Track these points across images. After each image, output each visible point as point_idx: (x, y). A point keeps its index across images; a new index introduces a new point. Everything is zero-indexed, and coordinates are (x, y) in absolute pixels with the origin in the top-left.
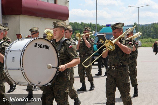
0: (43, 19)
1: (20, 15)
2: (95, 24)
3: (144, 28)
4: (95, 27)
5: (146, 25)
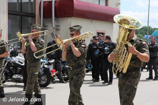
0: (94, 21)
1: (72, 17)
2: (146, 27)
4: (147, 29)
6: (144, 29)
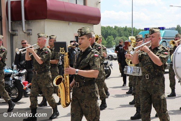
0: (71, 24)
1: (45, 19)
4: (131, 31)
6: (128, 31)
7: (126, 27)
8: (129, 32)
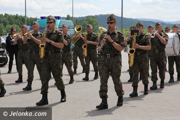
2: (21, 16)
3: (78, 21)
5: (80, 18)
7: (17, 15)
8: (20, 20)
